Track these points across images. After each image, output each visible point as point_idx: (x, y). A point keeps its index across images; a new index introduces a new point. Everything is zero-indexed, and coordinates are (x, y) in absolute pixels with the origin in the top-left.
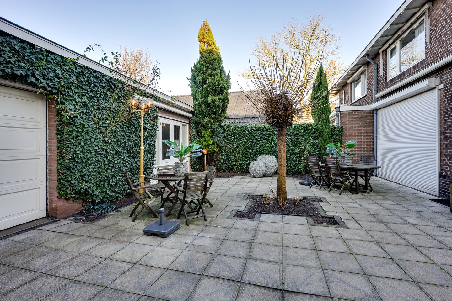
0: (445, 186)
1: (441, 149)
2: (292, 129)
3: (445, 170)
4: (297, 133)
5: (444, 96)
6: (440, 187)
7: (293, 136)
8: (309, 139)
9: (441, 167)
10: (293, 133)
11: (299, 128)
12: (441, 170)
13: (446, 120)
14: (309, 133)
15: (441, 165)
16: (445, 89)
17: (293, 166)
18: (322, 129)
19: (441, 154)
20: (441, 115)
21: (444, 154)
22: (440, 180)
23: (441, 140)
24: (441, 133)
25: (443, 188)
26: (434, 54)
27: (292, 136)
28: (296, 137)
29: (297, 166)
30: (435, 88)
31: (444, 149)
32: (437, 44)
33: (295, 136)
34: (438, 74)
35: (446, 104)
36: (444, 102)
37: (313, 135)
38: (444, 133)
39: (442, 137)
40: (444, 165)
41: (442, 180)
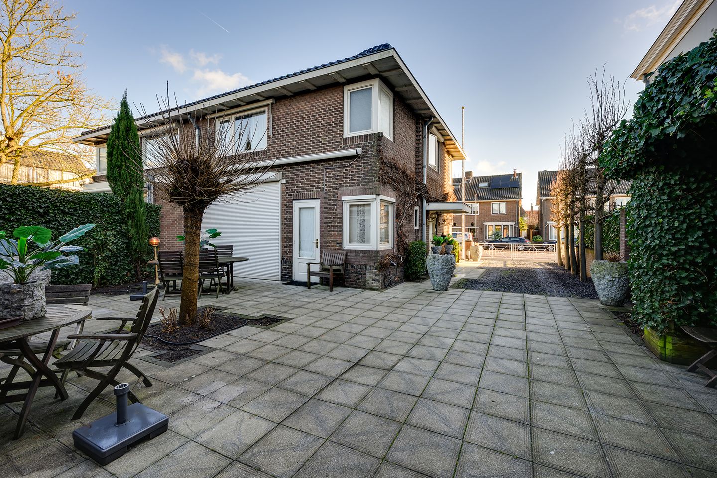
0: (286, 270)
1: (282, 238)
2: (72, 201)
3: (286, 257)
4: (84, 211)
5: (285, 191)
6: (282, 272)
7: (76, 215)
8: (109, 223)
9: (282, 254)
10: (76, 210)
11: (89, 202)
12: (283, 257)
13: (287, 212)
14: (108, 211)
15: (282, 252)
16: (287, 184)
17: (73, 273)
18: (135, 207)
19: (282, 243)
20: (282, 207)
21: (285, 242)
22: (282, 266)
23: (282, 229)
24: (282, 223)
25: (285, 273)
26: (276, 149)
27: (71, 214)
28: (81, 217)
29: (81, 273)
30: (279, 181)
31: (285, 238)
32: (279, 141)
33: (79, 215)
34: (281, 170)
35: (287, 198)
36: (285, 195)
37: (115, 216)
38: (285, 224)
39: (284, 227)
40: (285, 252)
41: (284, 265)
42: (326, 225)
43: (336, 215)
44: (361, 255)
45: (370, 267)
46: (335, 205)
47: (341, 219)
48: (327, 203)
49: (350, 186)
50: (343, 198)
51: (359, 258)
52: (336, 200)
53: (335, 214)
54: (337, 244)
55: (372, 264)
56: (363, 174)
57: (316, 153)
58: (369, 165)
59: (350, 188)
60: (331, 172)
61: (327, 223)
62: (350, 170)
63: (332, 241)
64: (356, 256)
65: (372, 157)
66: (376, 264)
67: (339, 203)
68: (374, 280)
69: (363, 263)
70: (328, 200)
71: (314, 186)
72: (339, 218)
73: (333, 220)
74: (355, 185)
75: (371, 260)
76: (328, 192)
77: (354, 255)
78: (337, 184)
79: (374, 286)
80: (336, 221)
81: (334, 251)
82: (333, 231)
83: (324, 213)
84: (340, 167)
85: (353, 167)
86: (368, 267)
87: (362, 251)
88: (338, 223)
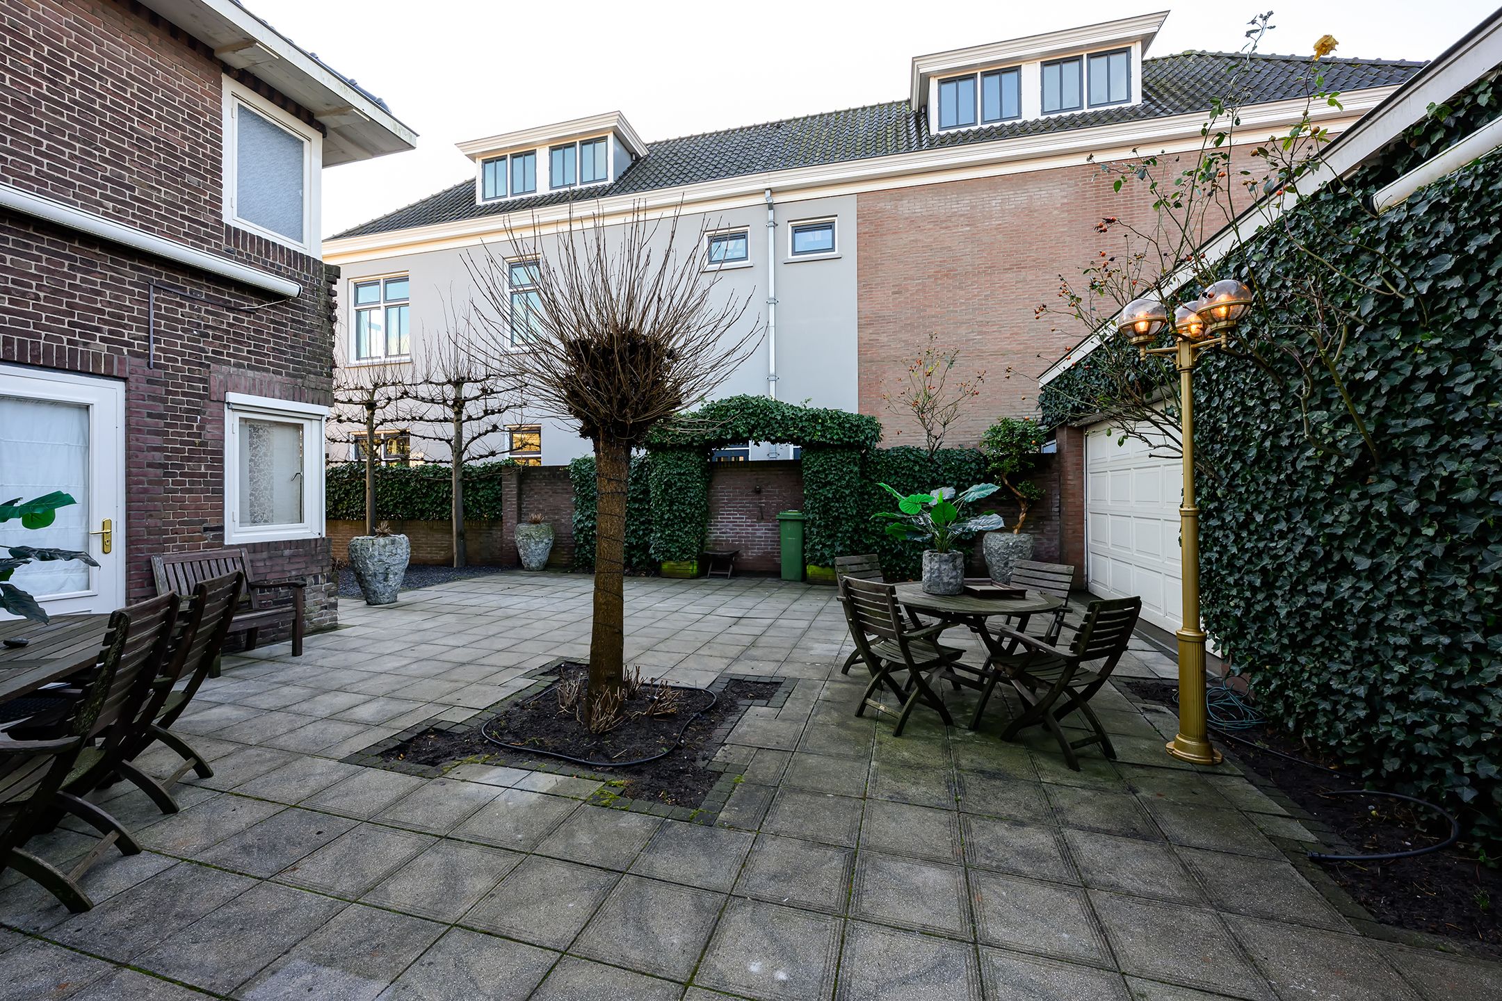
42: (160, 471)
43: (201, 444)
44: (287, 552)
45: (316, 577)
46: (198, 412)
47: (218, 457)
48: (164, 401)
49: (250, 367)
50: (232, 397)
51: (280, 561)
52: (200, 396)
53: (197, 440)
54: (206, 529)
55: (316, 570)
56: (292, 347)
57: (105, 214)
58: (308, 332)
59: (250, 373)
60: (182, 306)
61: (165, 466)
62: (249, 322)
63: (180, 523)
64: (270, 558)
65: (314, 312)
66: (326, 569)
67: (212, 409)
68: (326, 608)
69: (294, 573)
70: (168, 392)
71: (98, 330)
72: (212, 452)
73: (189, 459)
74: (267, 370)
75: (312, 563)
76: (166, 367)
77: (265, 555)
78: (203, 350)
79: (325, 621)
80: (200, 460)
81: (196, 554)
82: (190, 491)
83: (149, 432)
84: (210, 300)
85: (261, 319)
86: (310, 580)
87: (290, 541)
88: (207, 467)
